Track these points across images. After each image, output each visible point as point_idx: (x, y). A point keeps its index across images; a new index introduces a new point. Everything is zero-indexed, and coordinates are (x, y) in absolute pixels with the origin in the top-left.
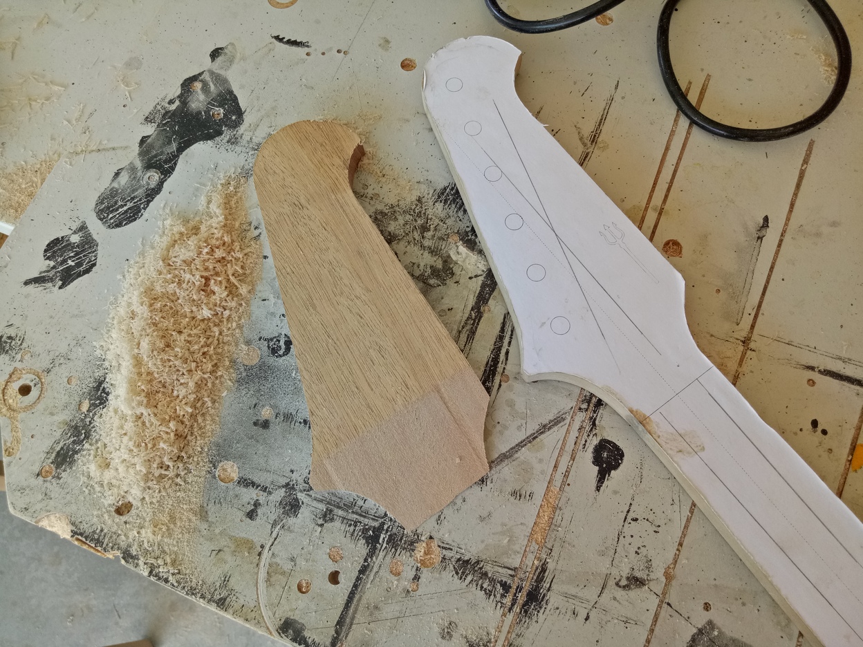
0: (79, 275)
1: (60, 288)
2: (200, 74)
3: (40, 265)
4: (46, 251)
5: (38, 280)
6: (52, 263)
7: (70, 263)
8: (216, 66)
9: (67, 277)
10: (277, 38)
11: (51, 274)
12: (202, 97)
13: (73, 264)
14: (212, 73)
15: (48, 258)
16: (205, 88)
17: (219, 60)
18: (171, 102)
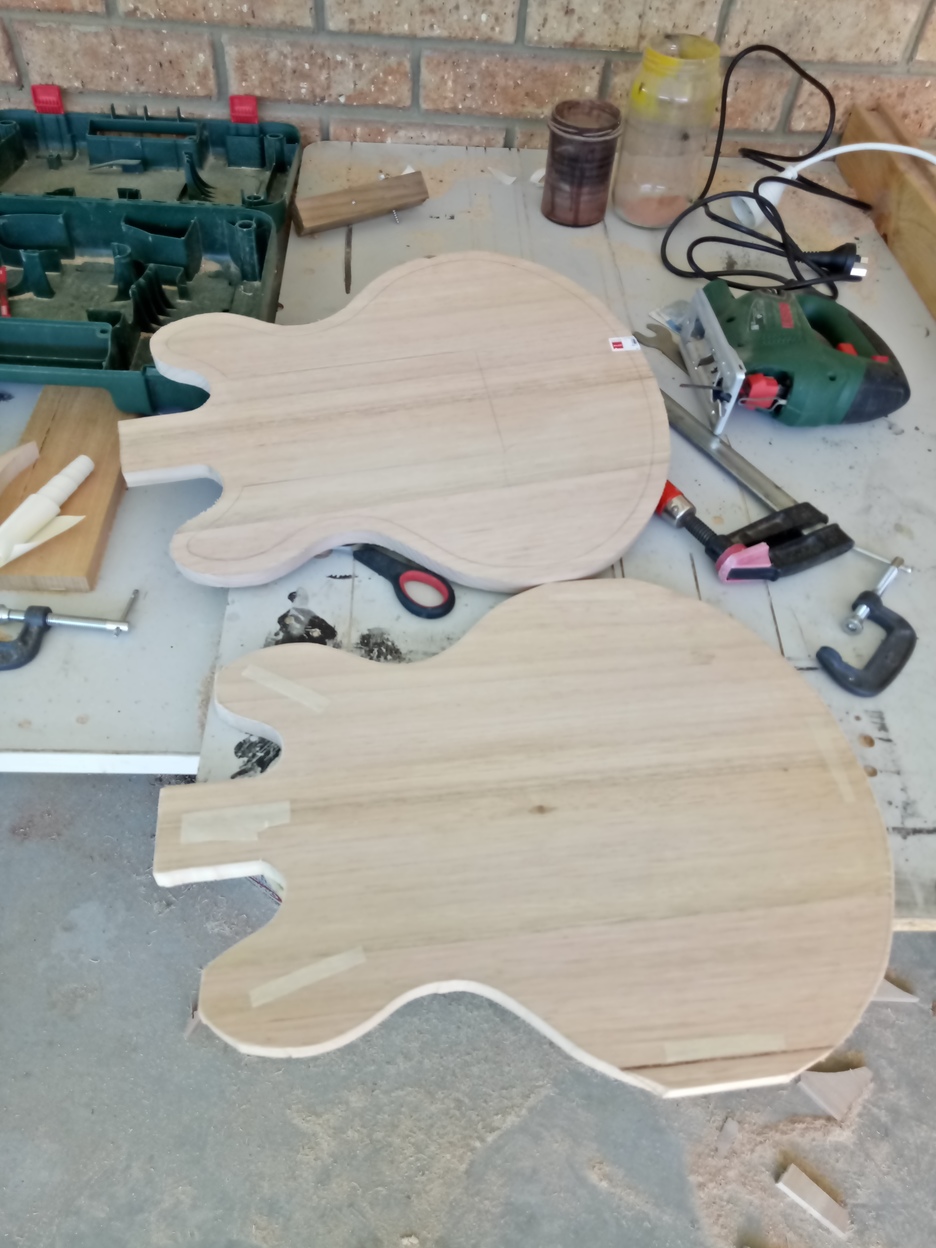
0: (271, 760)
1: (262, 772)
2: (288, 612)
3: (237, 763)
4: (236, 753)
5: (242, 773)
6: (246, 759)
7: (260, 754)
8: (297, 604)
9: (263, 764)
10: (331, 577)
11: (249, 765)
12: (298, 626)
13: (262, 754)
14: (297, 609)
15: (240, 757)
16: (297, 619)
17: (297, 600)
18: (277, 634)
